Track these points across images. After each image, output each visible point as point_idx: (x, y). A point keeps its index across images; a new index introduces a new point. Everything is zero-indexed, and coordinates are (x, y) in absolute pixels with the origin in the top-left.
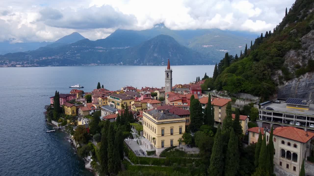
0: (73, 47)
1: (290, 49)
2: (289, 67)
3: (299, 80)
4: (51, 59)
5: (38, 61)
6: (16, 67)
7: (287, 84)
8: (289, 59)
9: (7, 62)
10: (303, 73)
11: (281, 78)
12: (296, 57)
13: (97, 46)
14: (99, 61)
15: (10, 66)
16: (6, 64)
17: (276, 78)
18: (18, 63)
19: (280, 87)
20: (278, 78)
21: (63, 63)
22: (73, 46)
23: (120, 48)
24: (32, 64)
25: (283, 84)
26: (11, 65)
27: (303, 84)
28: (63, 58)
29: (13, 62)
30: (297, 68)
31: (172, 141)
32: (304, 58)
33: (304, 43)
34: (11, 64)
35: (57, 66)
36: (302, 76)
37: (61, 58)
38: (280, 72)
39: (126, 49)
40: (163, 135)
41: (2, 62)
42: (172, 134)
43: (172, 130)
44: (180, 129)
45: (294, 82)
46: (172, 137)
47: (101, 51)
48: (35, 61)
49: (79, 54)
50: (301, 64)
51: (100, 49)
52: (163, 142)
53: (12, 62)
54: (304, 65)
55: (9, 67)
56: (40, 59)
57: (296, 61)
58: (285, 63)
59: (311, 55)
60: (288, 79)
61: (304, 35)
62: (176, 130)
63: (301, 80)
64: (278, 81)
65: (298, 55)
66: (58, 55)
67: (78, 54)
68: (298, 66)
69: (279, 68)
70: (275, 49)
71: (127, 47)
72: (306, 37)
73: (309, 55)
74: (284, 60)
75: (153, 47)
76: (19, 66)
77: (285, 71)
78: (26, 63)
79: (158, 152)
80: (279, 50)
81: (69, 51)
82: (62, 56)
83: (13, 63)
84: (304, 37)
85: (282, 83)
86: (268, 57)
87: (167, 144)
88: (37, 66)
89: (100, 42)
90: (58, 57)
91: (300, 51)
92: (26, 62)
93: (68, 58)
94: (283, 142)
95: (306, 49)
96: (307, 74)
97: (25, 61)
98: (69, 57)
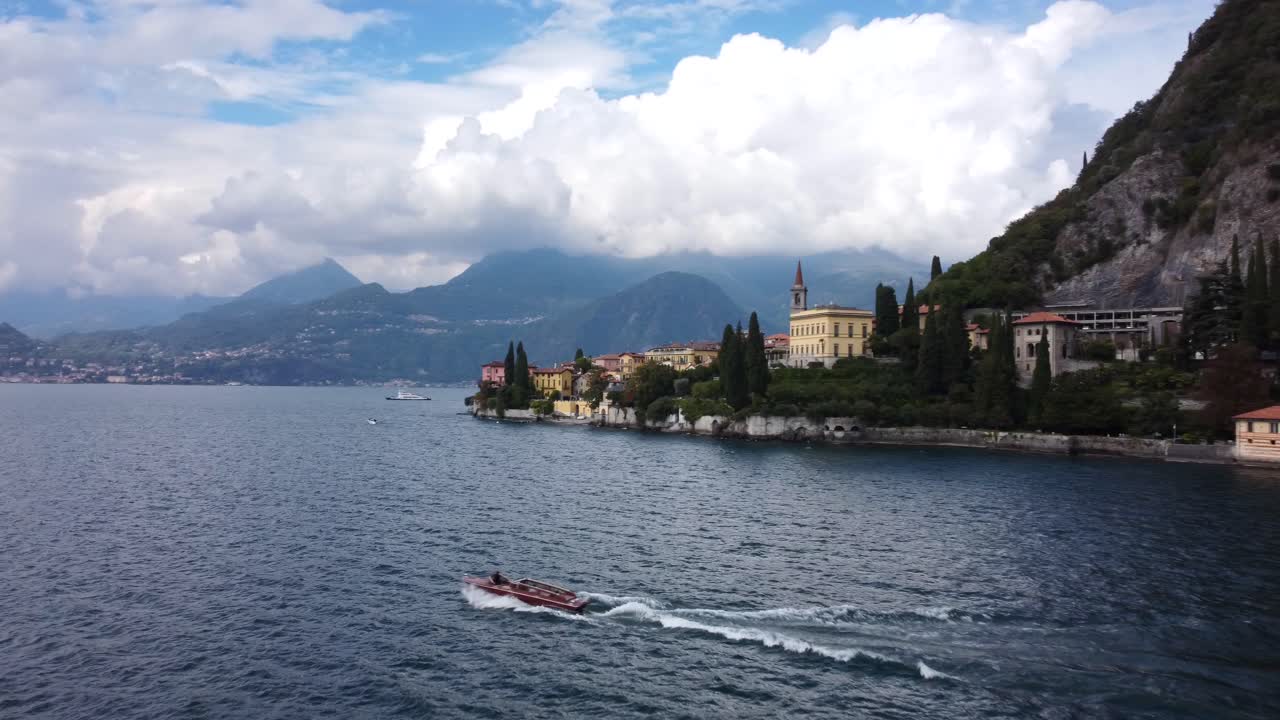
0: (322, 313)
1: (1067, 221)
2: (1063, 257)
3: (1082, 278)
4: (237, 358)
5: (188, 365)
6: (108, 382)
7: (1060, 288)
8: (1063, 241)
9: (69, 364)
10: (1089, 265)
11: (1048, 278)
12: (1076, 237)
13: (416, 314)
14: (422, 372)
15: (84, 381)
16: (67, 372)
17: (1039, 279)
18: (111, 369)
19: (1046, 295)
20: (1042, 278)
21: (283, 373)
22: (321, 310)
23: (508, 322)
24: (166, 372)
25: (1053, 289)
26: (87, 377)
27: (1090, 285)
28: (284, 353)
29: (95, 365)
30: (1077, 256)
31: (850, 348)
32: (1091, 236)
33: (1091, 210)
34: (83, 372)
35: (261, 384)
36: (1088, 271)
37: (278, 356)
38: (1047, 267)
39: (530, 325)
40: (836, 335)
41: (52, 363)
42: (851, 336)
43: (851, 328)
44: (865, 328)
45: (1073, 284)
46: (851, 341)
47: (431, 331)
48: (176, 365)
49: (345, 343)
50: (1085, 249)
51: (427, 325)
52: (836, 347)
53: (89, 365)
54: (1091, 250)
55: (78, 381)
56: (195, 356)
57: (1077, 243)
58: (1057, 249)
59: (1104, 230)
60: (1061, 279)
61: (1091, 195)
62: (858, 330)
63: (1085, 278)
64: (1043, 283)
65: (1080, 232)
66: (266, 343)
67: (341, 343)
68: (1080, 254)
69: (1045, 259)
70: (1038, 226)
71: (531, 320)
72: (1095, 199)
73: (1100, 231)
74: (1055, 245)
75: (637, 319)
76: (118, 379)
77: (1057, 265)
78: (141, 372)
79: (829, 363)
80: (1045, 226)
81: (308, 328)
82: (281, 347)
83: (92, 370)
84: (1092, 198)
85: (1050, 288)
86: (1024, 241)
87: (843, 352)
88: (187, 383)
89: (426, 297)
90: (265, 353)
91: (1083, 224)
92: (141, 367)
93: (304, 357)
94: (1030, 333)
95: (1095, 219)
96: (1096, 267)
97: (137, 364)
98: (307, 354)
